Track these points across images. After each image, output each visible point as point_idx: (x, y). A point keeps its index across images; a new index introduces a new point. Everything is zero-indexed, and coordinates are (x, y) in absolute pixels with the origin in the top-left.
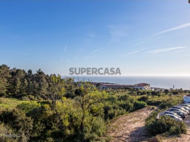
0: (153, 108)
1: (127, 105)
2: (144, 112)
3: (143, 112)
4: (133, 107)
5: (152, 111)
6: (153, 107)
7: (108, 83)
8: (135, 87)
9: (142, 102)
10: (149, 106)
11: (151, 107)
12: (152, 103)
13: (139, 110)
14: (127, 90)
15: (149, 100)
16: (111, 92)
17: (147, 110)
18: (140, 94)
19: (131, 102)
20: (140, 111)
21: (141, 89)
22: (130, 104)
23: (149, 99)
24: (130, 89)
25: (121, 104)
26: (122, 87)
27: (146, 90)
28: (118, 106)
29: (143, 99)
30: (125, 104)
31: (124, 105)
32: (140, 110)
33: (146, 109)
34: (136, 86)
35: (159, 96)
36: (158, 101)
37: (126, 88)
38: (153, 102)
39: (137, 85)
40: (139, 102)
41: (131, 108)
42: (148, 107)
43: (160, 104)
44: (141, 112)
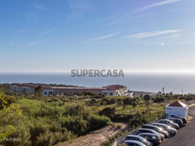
0: (119, 127)
1: (76, 123)
2: (103, 135)
3: (101, 135)
4: (87, 126)
5: (116, 132)
6: (120, 124)
7: (64, 86)
8: (103, 92)
9: (103, 118)
10: (114, 124)
11: (117, 124)
12: (120, 118)
13: (95, 131)
14: (88, 96)
15: (117, 113)
16: (60, 101)
17: (108, 131)
18: (105, 102)
19: (85, 118)
20: (97, 133)
21: (111, 94)
22: (82, 121)
23: (116, 111)
24: (93, 95)
25: (66, 123)
26: (80, 92)
27: (119, 95)
28: (60, 125)
29: (107, 112)
30: (74, 121)
31: (71, 123)
32: (98, 131)
33: (108, 129)
34: (103, 90)
35: (134, 105)
36: (130, 114)
37: (87, 93)
38: (122, 116)
39: (105, 88)
40: (99, 117)
41: (82, 128)
42: (111, 125)
43: (131, 120)
44: (98, 135)
